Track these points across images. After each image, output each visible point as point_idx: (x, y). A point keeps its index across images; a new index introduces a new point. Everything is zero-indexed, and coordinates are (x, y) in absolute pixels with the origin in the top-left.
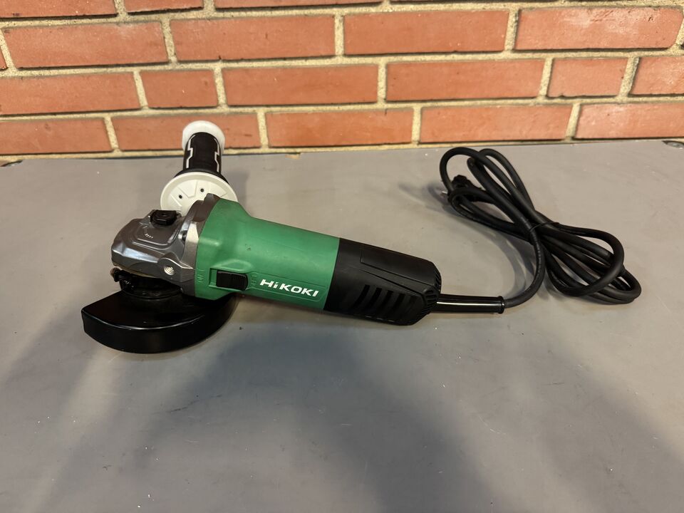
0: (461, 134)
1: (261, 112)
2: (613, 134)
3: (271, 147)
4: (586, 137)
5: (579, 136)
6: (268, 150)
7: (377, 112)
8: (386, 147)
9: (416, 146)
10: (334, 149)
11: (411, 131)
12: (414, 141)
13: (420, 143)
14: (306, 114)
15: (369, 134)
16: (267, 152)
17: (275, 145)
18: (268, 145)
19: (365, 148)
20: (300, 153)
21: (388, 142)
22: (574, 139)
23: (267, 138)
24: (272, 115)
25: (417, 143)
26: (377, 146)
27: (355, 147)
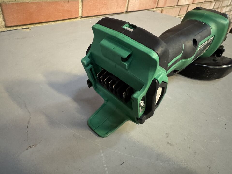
0: (97, 12)
3: (6, 27)
4: (130, 11)
6: (4, 29)
8: (68, 21)
9: (80, 19)
10: (44, 24)
11: (78, 12)
12: (79, 17)
13: (82, 17)
15: (61, 14)
16: (4, 30)
17: (9, 25)
18: (5, 26)
19: (59, 22)
20: (28, 28)
21: (70, 18)
22: (127, 12)
23: (3, 21)
24: (6, 4)
25: (80, 17)
26: (64, 21)
27: (54, 22)
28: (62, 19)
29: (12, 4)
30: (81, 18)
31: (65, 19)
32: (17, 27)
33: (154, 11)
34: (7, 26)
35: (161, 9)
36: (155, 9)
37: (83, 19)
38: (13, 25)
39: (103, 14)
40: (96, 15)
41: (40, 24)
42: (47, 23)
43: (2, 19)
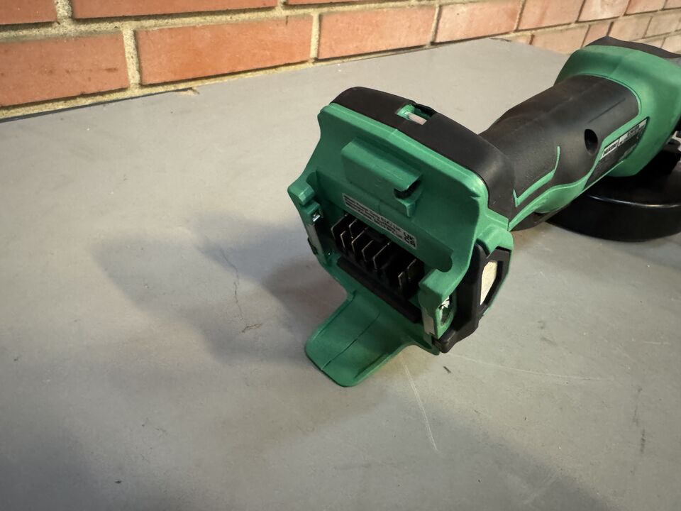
1: (127, 29)
2: (458, 37)
4: (442, 41)
5: (438, 41)
6: (138, 92)
7: (277, 21)
8: (283, 69)
11: (310, 46)
13: (317, 60)
14: (194, 27)
16: (138, 95)
17: (148, 83)
18: (139, 84)
19: (261, 73)
20: (191, 89)
21: (287, 62)
22: (433, 44)
23: (137, 72)
24: (147, 32)
25: (313, 61)
26: (274, 70)
27: (250, 73)
28: (269, 65)
29: (161, 31)
30: (313, 63)
31: (277, 64)
32: (166, 87)
33: (508, 41)
34: (144, 84)
35: (529, 33)
36: (512, 35)
37: (319, 64)
38: (157, 81)
39: (372, 51)
40: (352, 53)
41: (217, 78)
42: (232, 76)
43: (135, 69)
